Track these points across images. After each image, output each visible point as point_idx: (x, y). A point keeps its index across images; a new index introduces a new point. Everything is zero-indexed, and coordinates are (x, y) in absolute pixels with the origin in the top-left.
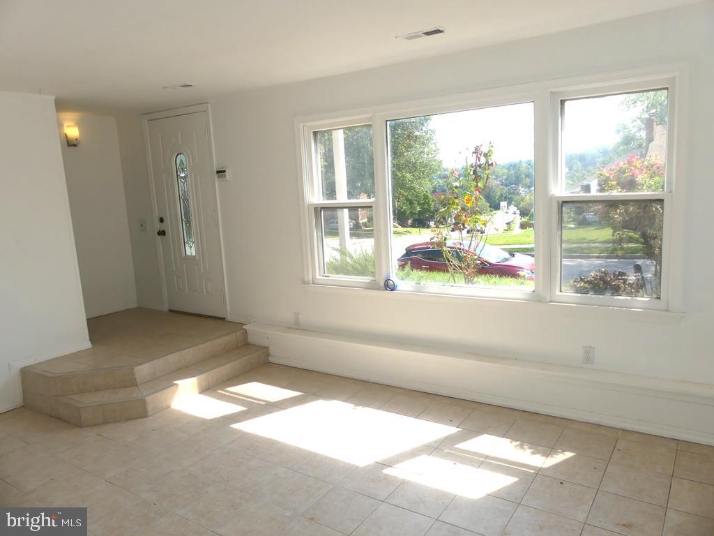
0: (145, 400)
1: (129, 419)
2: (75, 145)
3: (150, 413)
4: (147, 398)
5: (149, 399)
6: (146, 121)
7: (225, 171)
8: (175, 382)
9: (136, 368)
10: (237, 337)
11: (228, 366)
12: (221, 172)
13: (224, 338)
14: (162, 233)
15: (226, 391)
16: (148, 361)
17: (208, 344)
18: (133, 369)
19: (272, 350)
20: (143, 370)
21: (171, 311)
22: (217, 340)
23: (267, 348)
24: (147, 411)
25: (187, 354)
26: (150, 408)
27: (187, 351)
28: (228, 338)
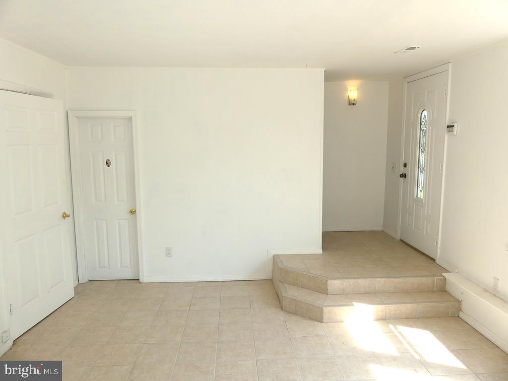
0: (322, 309)
1: (311, 319)
2: (353, 104)
3: (325, 320)
4: (324, 308)
5: (326, 310)
6: (406, 83)
7: (453, 126)
8: (354, 303)
9: (330, 282)
10: (434, 281)
11: (409, 306)
12: (450, 127)
13: (419, 279)
14: (404, 176)
15: (396, 328)
16: (343, 278)
17: (401, 280)
18: (327, 281)
19: (464, 306)
20: (335, 284)
21: (401, 240)
22: (414, 278)
23: (459, 302)
24: (323, 318)
25: (379, 283)
26: (326, 317)
27: (378, 280)
28: (424, 280)
